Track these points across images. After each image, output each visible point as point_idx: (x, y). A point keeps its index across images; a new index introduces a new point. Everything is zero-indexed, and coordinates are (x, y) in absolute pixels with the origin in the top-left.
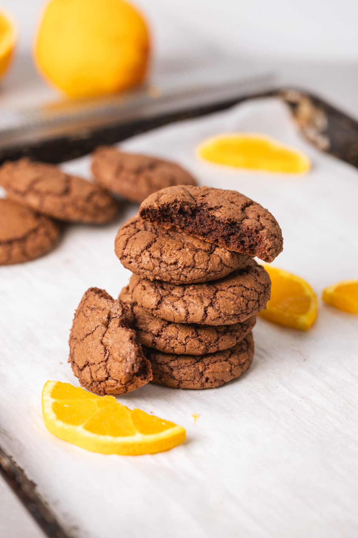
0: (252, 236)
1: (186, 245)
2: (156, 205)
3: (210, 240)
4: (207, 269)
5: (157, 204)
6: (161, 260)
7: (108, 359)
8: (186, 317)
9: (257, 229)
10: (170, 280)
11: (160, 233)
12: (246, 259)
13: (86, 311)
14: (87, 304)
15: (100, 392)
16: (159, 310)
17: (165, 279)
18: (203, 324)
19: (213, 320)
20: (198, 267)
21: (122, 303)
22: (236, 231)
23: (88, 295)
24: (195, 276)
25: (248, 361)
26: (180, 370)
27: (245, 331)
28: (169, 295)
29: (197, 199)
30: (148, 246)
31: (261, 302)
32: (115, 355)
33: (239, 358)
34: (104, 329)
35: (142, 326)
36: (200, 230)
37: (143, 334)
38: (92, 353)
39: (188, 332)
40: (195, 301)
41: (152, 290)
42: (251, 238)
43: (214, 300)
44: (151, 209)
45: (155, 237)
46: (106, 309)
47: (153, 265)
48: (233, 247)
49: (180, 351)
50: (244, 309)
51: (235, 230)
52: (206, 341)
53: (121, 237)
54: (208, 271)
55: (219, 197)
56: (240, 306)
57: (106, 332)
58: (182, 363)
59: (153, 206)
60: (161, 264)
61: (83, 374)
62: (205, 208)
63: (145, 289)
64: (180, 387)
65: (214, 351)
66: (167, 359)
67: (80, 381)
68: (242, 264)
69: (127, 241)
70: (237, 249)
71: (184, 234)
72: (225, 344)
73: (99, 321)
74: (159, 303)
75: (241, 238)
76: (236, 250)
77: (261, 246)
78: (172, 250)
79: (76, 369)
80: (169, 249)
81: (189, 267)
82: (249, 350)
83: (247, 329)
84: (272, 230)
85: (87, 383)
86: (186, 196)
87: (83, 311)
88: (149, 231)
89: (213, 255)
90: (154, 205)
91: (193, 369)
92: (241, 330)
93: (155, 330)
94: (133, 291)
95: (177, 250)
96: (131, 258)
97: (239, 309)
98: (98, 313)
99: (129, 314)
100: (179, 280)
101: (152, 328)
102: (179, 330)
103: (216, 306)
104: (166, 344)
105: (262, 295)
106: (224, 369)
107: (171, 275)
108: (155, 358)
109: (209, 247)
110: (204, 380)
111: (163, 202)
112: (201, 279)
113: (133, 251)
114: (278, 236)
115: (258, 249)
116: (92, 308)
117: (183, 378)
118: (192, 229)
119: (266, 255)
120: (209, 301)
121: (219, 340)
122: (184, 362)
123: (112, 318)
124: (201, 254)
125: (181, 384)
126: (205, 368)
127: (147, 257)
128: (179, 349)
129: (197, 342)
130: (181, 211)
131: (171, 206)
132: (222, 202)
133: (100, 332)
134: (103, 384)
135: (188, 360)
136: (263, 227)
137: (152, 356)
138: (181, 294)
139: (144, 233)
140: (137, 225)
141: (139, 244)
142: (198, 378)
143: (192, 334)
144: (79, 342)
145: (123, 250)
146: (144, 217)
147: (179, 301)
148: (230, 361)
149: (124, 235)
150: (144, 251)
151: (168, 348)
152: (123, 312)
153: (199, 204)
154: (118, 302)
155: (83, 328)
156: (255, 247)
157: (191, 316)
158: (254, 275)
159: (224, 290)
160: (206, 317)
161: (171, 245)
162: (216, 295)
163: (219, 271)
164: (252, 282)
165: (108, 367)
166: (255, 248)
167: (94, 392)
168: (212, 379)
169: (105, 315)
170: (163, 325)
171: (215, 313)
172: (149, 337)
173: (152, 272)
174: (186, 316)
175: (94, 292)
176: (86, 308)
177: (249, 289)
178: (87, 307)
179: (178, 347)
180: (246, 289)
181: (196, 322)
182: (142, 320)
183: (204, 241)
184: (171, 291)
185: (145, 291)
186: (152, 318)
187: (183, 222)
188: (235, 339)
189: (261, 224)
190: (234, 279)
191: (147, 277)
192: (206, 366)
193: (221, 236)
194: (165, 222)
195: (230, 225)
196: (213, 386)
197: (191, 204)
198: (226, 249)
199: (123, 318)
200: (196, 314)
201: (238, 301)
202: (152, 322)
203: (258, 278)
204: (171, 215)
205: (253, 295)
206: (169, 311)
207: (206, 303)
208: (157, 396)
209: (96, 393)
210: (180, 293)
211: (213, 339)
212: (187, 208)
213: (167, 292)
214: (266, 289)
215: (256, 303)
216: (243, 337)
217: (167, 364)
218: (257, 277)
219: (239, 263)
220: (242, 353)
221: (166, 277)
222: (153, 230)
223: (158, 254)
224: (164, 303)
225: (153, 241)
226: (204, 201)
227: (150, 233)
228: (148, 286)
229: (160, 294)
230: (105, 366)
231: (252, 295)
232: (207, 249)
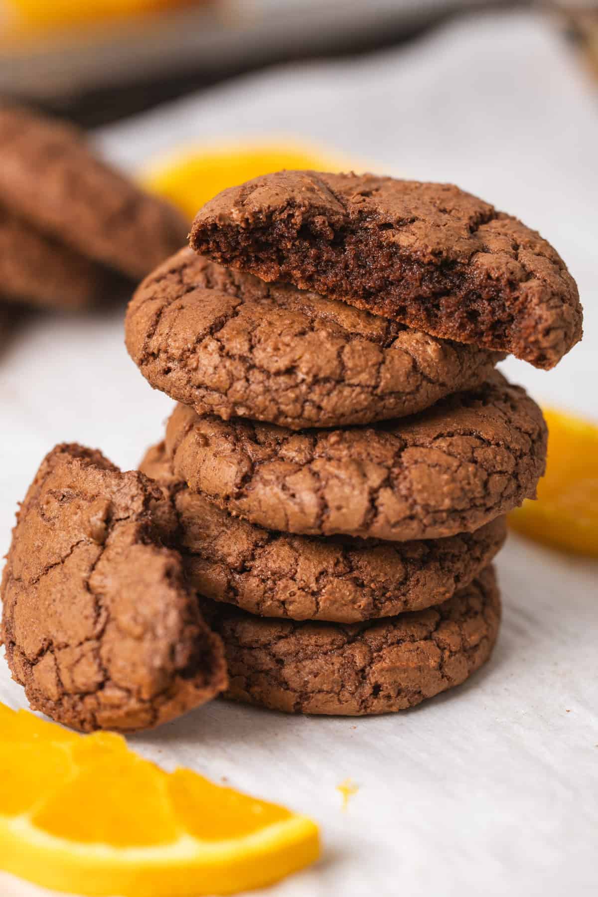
0: (498, 297)
1: (319, 322)
2: (236, 215)
3: (384, 309)
4: (376, 387)
5: (240, 211)
6: (251, 361)
7: (103, 631)
8: (319, 516)
9: (512, 277)
10: (276, 418)
11: (247, 294)
12: (480, 364)
13: (48, 503)
14: (51, 485)
15: (82, 722)
16: (245, 500)
17: (262, 413)
18: (365, 538)
19: (394, 526)
20: (352, 381)
21: (144, 481)
22: (454, 283)
23: (52, 463)
24: (343, 407)
25: (485, 641)
26: (304, 663)
27: (478, 560)
28: (273, 460)
29: (348, 200)
30: (216, 327)
31: (523, 480)
32: (125, 619)
33: (463, 633)
34: (94, 550)
35: (198, 545)
36: (356, 281)
37: (201, 565)
38: (61, 614)
39: (324, 560)
40: (343, 474)
41: (226, 445)
42: (495, 304)
43: (396, 470)
44: (222, 223)
45: (234, 303)
46: (101, 497)
47: (230, 374)
48: (449, 327)
49: (303, 611)
50: (478, 495)
51: (451, 282)
52: (372, 585)
53: (144, 305)
54: (379, 391)
55: (406, 198)
56: (467, 487)
57: (98, 559)
58: (307, 646)
59: (229, 218)
60: (251, 372)
61: (36, 675)
62: (370, 224)
63: (207, 443)
64: (303, 709)
65: (396, 612)
66: (265, 633)
67: (28, 694)
68: (470, 377)
69: (159, 314)
70: (459, 332)
71: (313, 297)
72: (424, 593)
73: (82, 530)
74: (246, 479)
75: (468, 303)
76: (455, 335)
77: (524, 323)
78: (280, 335)
79: (17, 661)
80: (273, 331)
81: (327, 380)
82: (489, 611)
83: (482, 553)
84: (553, 283)
85: (48, 699)
86: (320, 193)
87: (38, 505)
88: (218, 290)
89: (391, 351)
90: (232, 213)
91: (337, 661)
92: (467, 557)
93: (235, 554)
94: (174, 452)
95: (296, 335)
96: (170, 358)
97: (465, 494)
98: (79, 507)
99: (164, 513)
100: (300, 416)
101: (225, 550)
102: (300, 555)
103: (403, 487)
104: (265, 592)
105: (526, 459)
106: (422, 660)
107: (277, 403)
108: (233, 630)
109: (382, 330)
110: (367, 690)
111: (255, 204)
112: (361, 414)
113: (175, 341)
114: (569, 297)
115: (514, 333)
116: (64, 496)
117: (310, 685)
118: (334, 279)
119: (540, 349)
120: (383, 473)
121: (408, 583)
122: (313, 641)
123: (117, 520)
124: (360, 345)
125: (306, 703)
126: (372, 659)
127: (211, 354)
128: (299, 605)
129: (350, 586)
130: (306, 232)
131: (277, 217)
132: (416, 208)
133: (83, 560)
134: (90, 701)
135: (325, 637)
136: (529, 273)
137: (227, 626)
138: (305, 454)
139: (206, 295)
140: (186, 274)
141: (191, 322)
142: (351, 686)
143: (336, 565)
144: (26, 589)
145: (147, 338)
146: (204, 248)
147: (300, 475)
148: (439, 639)
149: (150, 301)
150: (204, 338)
151: (271, 604)
152: (146, 503)
153: (353, 212)
154: (135, 476)
155: (39, 549)
156: (506, 328)
157: (333, 515)
158: (501, 407)
159: (422, 445)
160: (376, 515)
161: (278, 323)
162: (400, 457)
163: (409, 393)
164: (499, 423)
165: (104, 652)
166: (507, 331)
167: (65, 724)
168: (389, 687)
169: (98, 511)
170: (256, 541)
171: (398, 507)
172: (219, 574)
173: (226, 395)
174: (320, 512)
175: (70, 454)
176: (46, 496)
177: (489, 444)
178: (50, 492)
179: (297, 600)
180: (482, 444)
181: (347, 531)
182: (200, 528)
183: (369, 314)
184: (278, 448)
185: (206, 448)
186: (226, 521)
187: (311, 261)
188: (452, 581)
189: (523, 266)
190: (449, 416)
191: (212, 411)
192: (372, 653)
193: (415, 299)
194: (263, 262)
195: (438, 268)
196: (394, 709)
197: (331, 212)
198: (427, 334)
199: (146, 520)
200: (348, 507)
201: (462, 472)
202: (226, 533)
203: (514, 415)
204: (279, 241)
205: (502, 459)
206: (273, 501)
207: (375, 478)
208: (241, 734)
209: (70, 725)
210: (303, 454)
211: (392, 579)
212: (320, 222)
213: (268, 450)
214: (536, 446)
215: (509, 480)
216: (472, 575)
217: (266, 646)
218: (510, 413)
219: (463, 372)
220: (470, 618)
221: (265, 408)
222: (228, 286)
223: (241, 346)
224: (258, 478)
225: (230, 312)
226: (367, 205)
227: (221, 294)
228: (215, 435)
229: (249, 456)
230: (96, 652)
231: (498, 458)
232: (374, 333)
